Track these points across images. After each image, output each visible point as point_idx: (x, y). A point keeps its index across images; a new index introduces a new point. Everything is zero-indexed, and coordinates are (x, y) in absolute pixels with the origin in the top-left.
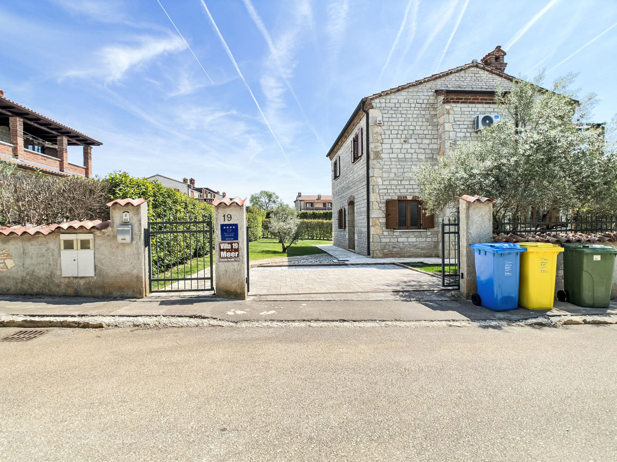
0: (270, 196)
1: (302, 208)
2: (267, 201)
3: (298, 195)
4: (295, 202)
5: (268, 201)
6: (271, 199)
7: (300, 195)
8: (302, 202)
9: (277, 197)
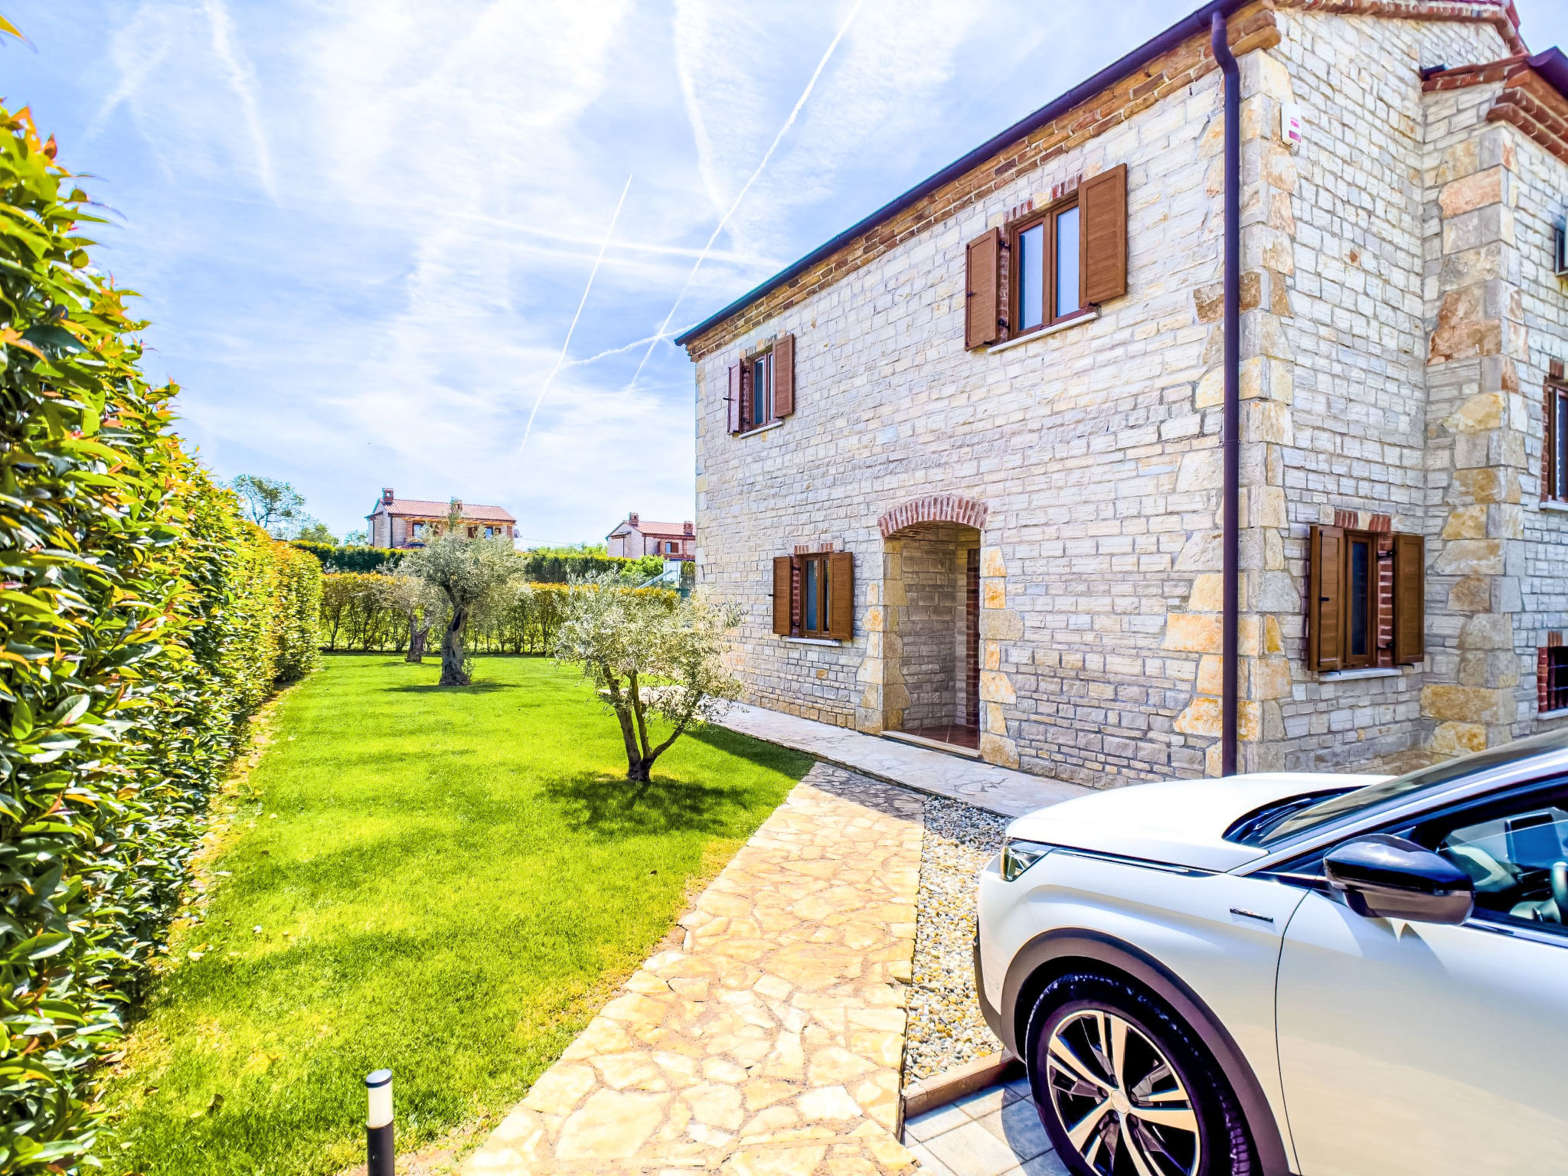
0: (272, 495)
1: (398, 537)
2: (261, 510)
3: (381, 496)
4: (372, 518)
5: (263, 512)
6: (277, 505)
7: (388, 501)
8: (397, 521)
9: (299, 501)
